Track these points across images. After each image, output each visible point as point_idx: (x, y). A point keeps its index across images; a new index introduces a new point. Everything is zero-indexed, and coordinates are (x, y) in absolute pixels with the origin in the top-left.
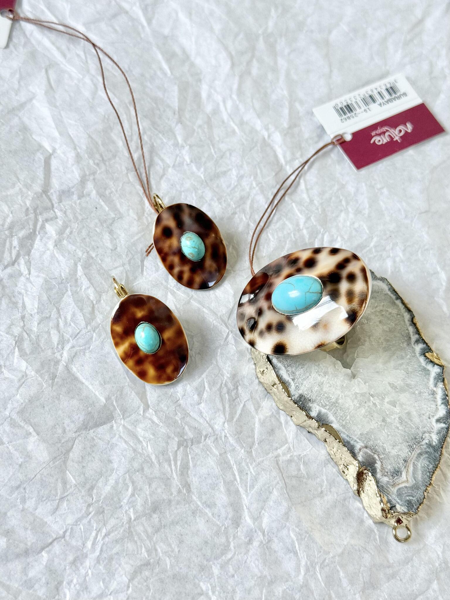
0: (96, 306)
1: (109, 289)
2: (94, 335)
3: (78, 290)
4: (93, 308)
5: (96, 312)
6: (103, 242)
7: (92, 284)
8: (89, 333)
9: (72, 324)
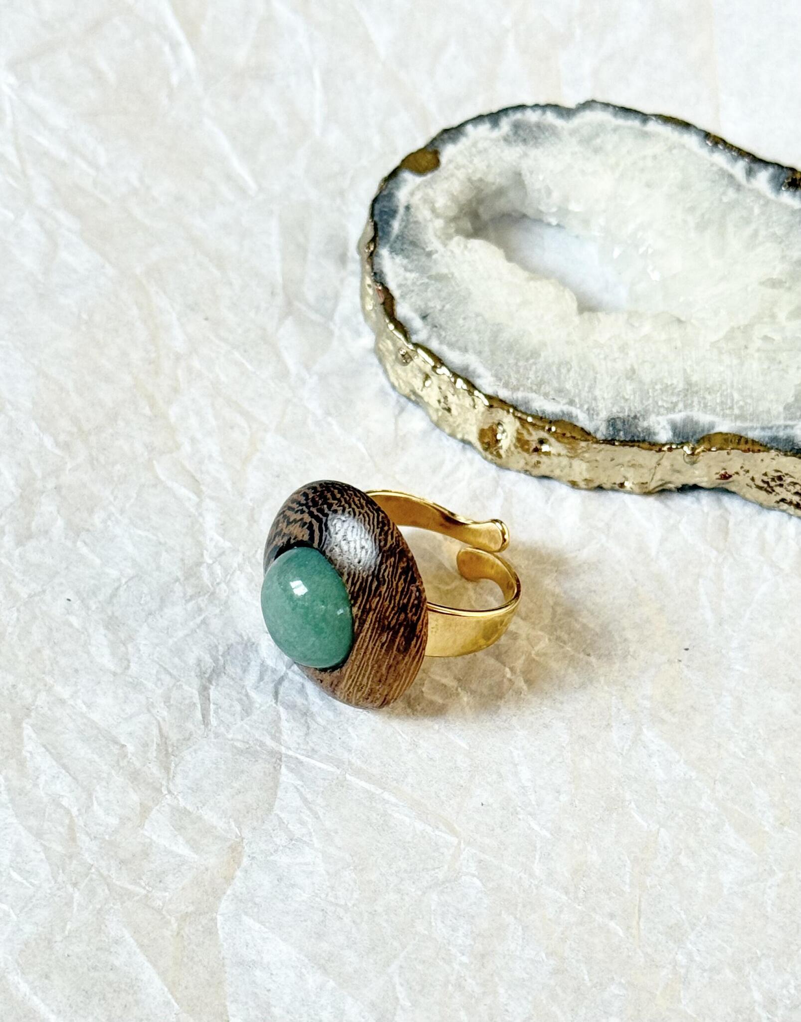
0: (81, 822)
1: (113, 772)
2: (77, 895)
3: (29, 787)
4: (71, 828)
5: (82, 837)
6: (88, 653)
7: (64, 766)
8: (59, 893)
9: (15, 875)
